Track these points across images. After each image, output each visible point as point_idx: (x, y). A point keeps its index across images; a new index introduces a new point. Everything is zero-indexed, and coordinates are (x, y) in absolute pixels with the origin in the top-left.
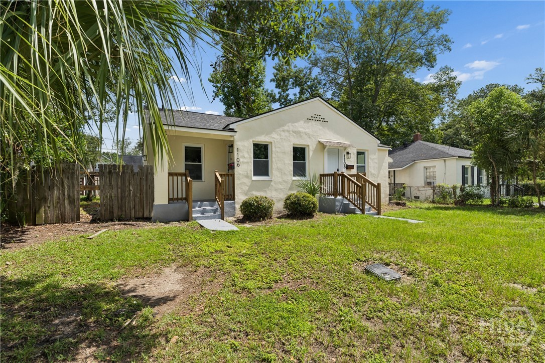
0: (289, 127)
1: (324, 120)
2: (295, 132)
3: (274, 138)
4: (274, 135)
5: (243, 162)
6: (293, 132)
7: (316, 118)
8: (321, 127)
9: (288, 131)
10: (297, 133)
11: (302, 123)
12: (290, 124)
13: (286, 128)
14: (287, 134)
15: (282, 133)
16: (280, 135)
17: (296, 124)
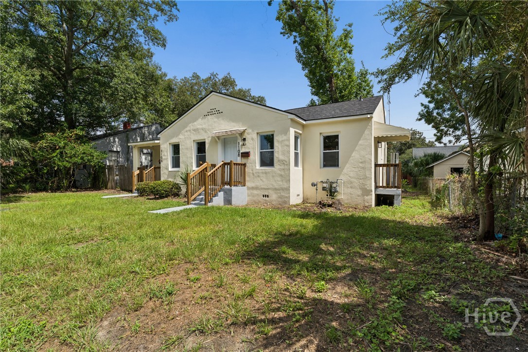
0: (191, 127)
1: (219, 112)
2: (194, 130)
3: (180, 138)
4: (181, 136)
5: (165, 159)
6: (193, 130)
7: (212, 112)
8: (216, 120)
9: (190, 131)
10: (196, 130)
11: (200, 120)
12: (190, 124)
13: (188, 129)
14: (189, 133)
15: (186, 133)
16: (185, 135)
17: (195, 123)
